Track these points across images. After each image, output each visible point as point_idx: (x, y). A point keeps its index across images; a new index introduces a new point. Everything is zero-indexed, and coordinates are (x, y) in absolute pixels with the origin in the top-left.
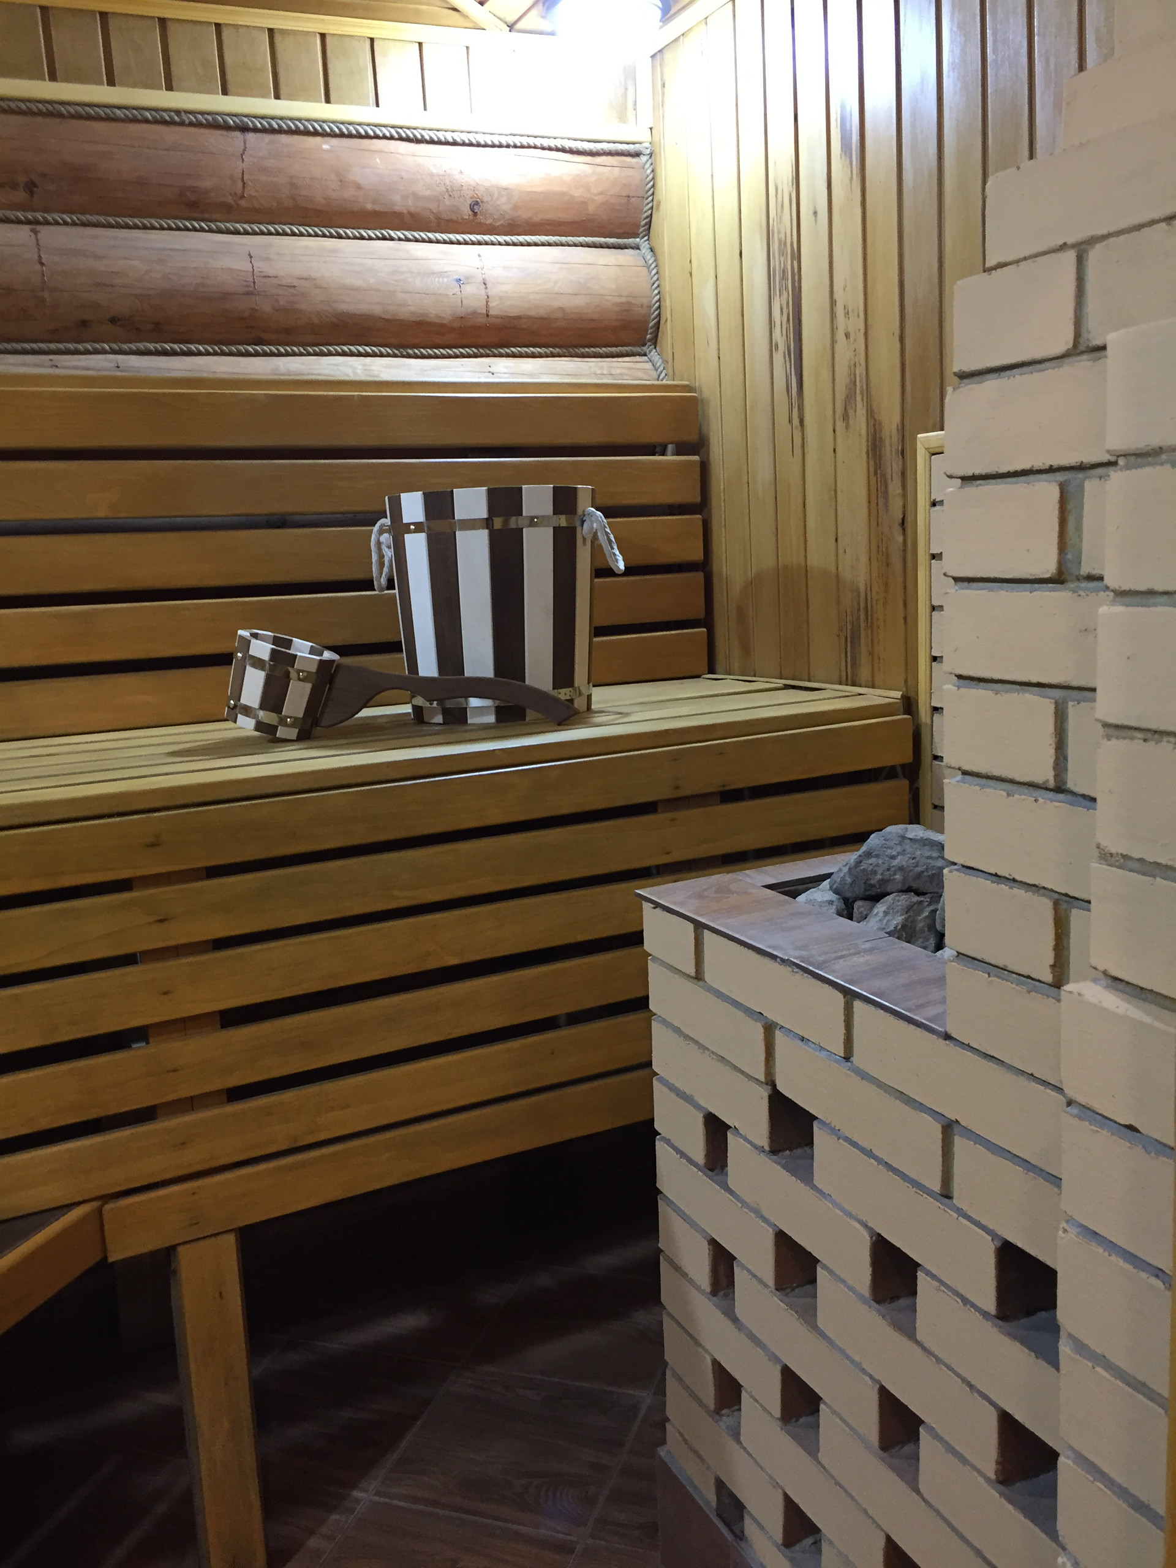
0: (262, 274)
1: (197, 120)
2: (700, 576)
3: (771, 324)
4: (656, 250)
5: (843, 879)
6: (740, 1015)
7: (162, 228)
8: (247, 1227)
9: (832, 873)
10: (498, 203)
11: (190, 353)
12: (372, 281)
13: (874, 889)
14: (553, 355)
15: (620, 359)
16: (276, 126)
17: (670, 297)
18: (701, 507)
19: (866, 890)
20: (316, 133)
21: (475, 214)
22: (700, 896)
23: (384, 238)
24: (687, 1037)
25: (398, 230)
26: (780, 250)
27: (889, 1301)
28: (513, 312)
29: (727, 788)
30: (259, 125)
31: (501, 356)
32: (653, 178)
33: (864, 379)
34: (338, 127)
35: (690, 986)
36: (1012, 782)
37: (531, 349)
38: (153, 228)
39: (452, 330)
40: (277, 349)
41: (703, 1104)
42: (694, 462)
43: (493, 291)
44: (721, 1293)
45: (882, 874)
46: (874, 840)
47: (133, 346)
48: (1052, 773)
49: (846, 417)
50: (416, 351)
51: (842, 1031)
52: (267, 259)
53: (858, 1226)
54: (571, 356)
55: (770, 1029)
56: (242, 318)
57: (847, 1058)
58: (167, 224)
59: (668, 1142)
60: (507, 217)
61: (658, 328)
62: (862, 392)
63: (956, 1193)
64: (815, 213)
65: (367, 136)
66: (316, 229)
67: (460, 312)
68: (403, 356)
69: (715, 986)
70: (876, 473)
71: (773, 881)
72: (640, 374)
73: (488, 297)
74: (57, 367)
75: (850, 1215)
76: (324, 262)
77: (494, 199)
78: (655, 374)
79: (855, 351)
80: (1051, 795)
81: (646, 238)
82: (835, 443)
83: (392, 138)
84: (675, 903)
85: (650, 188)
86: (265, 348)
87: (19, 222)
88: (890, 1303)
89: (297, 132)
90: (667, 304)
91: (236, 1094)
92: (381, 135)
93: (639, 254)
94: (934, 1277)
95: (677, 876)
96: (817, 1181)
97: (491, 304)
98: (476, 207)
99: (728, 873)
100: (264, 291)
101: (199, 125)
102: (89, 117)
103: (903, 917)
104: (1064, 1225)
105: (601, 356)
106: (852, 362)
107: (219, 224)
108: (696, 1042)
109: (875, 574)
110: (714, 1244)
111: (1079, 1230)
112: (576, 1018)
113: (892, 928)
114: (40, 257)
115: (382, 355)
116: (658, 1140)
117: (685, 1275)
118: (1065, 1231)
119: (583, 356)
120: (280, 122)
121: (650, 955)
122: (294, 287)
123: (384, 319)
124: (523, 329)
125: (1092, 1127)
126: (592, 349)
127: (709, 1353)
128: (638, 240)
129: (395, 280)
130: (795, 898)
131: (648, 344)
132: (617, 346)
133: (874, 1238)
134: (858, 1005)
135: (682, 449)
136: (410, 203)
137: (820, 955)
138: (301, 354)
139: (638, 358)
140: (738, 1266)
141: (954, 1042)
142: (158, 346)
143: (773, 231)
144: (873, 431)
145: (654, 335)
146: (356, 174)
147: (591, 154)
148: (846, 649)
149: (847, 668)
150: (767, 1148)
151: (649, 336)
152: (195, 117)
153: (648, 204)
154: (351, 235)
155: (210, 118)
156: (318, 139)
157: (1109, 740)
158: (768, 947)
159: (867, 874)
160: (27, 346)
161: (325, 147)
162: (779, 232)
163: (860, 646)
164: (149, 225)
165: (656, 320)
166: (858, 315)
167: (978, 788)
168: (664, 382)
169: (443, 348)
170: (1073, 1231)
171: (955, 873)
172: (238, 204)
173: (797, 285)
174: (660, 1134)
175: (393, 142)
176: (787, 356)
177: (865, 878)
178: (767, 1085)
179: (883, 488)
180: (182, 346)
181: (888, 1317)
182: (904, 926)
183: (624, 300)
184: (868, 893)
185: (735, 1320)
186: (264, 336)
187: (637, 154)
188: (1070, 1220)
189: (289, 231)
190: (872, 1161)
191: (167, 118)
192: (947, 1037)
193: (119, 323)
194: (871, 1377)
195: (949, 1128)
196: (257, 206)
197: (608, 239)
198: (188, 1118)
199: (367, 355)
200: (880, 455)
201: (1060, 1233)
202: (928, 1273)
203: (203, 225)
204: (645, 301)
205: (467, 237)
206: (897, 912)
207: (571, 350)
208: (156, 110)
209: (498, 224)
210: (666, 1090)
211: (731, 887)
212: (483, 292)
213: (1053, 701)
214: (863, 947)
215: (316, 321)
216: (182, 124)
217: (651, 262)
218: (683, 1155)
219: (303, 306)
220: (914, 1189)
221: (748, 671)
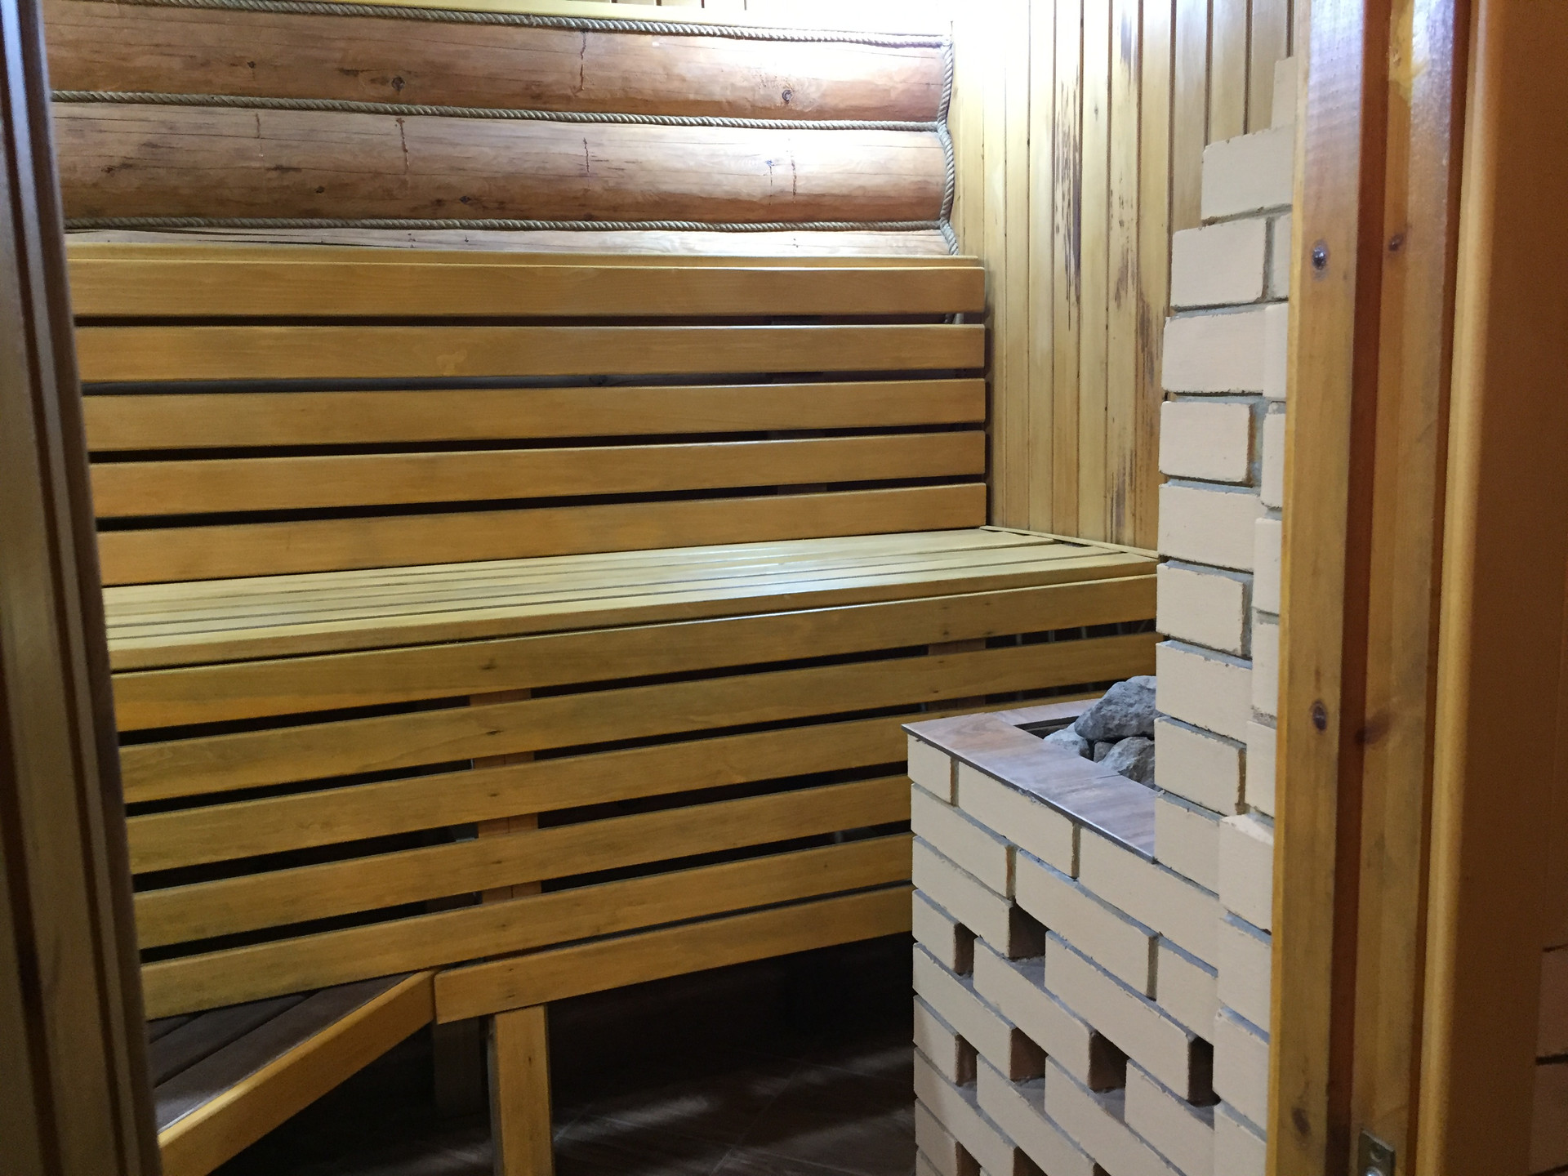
0: (597, 159)
1: (543, 22)
2: (981, 435)
3: (1053, 208)
4: (952, 132)
5: (1086, 721)
6: (987, 837)
7: (509, 118)
8: (552, 1002)
9: (1078, 717)
10: (808, 91)
11: (529, 228)
12: (692, 163)
13: (1112, 733)
14: (853, 229)
15: (915, 233)
16: (612, 27)
17: (964, 177)
18: (984, 371)
19: (1105, 733)
20: (647, 32)
21: (787, 102)
22: (958, 732)
23: (704, 124)
24: (942, 856)
25: (717, 117)
26: (1063, 142)
27: (1105, 1090)
28: (818, 190)
29: (993, 635)
30: (598, 26)
31: (805, 229)
32: (952, 67)
33: (1136, 263)
34: (667, 27)
35: (948, 811)
36: (1210, 648)
37: (833, 223)
38: (502, 117)
39: (762, 206)
40: (605, 224)
41: (955, 915)
42: (979, 330)
43: (800, 172)
44: (966, 1084)
45: (1120, 720)
46: (1116, 689)
47: (480, 222)
48: (1240, 643)
49: (1118, 297)
50: (729, 225)
51: (1071, 854)
52: (600, 145)
53: (1078, 1022)
54: (870, 229)
55: (1012, 850)
56: (576, 198)
57: (1075, 878)
58: (514, 114)
59: (924, 949)
60: (816, 104)
61: (952, 204)
62: (1133, 276)
63: (1159, 996)
64: (1096, 111)
65: (693, 34)
66: (644, 117)
67: (770, 190)
68: (716, 230)
69: (968, 812)
70: (1143, 350)
71: (1025, 721)
72: (933, 247)
73: (795, 177)
74: (414, 240)
75: (1075, 1015)
76: (650, 147)
77: (804, 88)
78: (947, 247)
79: (1128, 237)
80: (1240, 661)
81: (944, 121)
82: (1107, 320)
83: (714, 35)
84: (935, 737)
85: (948, 79)
86: (594, 223)
87: (387, 113)
88: (1107, 1092)
89: (631, 31)
90: (960, 183)
91: (549, 886)
92: (705, 33)
93: (936, 137)
94: (1140, 1067)
95: (943, 713)
96: (1048, 984)
97: (798, 184)
98: (788, 96)
99: (986, 712)
100: (596, 174)
101: (545, 26)
102: (451, 21)
103: (1136, 758)
104: (1220, 1011)
105: (898, 230)
106: (1125, 248)
107: (559, 113)
108: (950, 861)
109: (1140, 442)
110: (961, 1039)
111: (1229, 1015)
112: (850, 836)
113: (1125, 768)
114: (403, 143)
115: (698, 230)
116: (916, 946)
117: (934, 1067)
118: (1220, 1015)
119: (881, 229)
120: (616, 23)
121: (913, 782)
122: (623, 169)
123: (701, 197)
124: (825, 206)
125: (1240, 931)
126: (890, 223)
127: (953, 1136)
128: (936, 123)
129: (713, 163)
130: (1043, 738)
131: (942, 219)
132: (912, 220)
133: (1093, 1034)
134: (1084, 832)
135: (969, 318)
136: (728, 92)
137: (1056, 788)
138: (626, 229)
139: (932, 232)
140: (980, 1059)
141: (1160, 866)
142: (501, 222)
143: (1058, 125)
144: (1141, 311)
145: (948, 210)
146: (681, 69)
147: (896, 46)
148: (1112, 510)
149: (1112, 527)
150: (1007, 955)
151: (942, 212)
152: (542, 20)
153: (946, 90)
154: (674, 122)
155: (555, 20)
156: (649, 37)
157: (1261, 624)
158: (1012, 779)
159: (1107, 719)
160: (389, 222)
161: (655, 44)
162: (1063, 125)
163: (1124, 507)
164: (498, 115)
165: (949, 198)
166: (1132, 206)
167: (1182, 652)
168: (954, 256)
169: (753, 222)
170: (1226, 1015)
171: (1164, 723)
172: (576, 96)
173: (1078, 174)
174: (917, 942)
175: (715, 38)
176: (1067, 238)
177: (1104, 722)
178: (1008, 899)
179: (1149, 364)
180: (522, 222)
181: (1104, 1103)
182: (1135, 767)
183: (920, 178)
184: (1107, 736)
185: (976, 1107)
186: (596, 213)
187: (938, 46)
188: (1224, 1007)
189: (620, 119)
190: (1093, 967)
191: (518, 21)
192: (1155, 862)
193: (469, 202)
194: (1088, 1156)
195: (1155, 939)
196: (593, 98)
197: (908, 123)
198: (510, 904)
199: (684, 229)
200: (1148, 335)
201: (1217, 1018)
202: (1135, 1064)
203: (545, 114)
204: (940, 180)
205: (779, 122)
206: (1131, 753)
207: (870, 224)
208: (508, 14)
209: (807, 110)
210: (922, 901)
211: (987, 725)
212: (791, 173)
213: (1241, 584)
214: (1095, 783)
215: (640, 199)
216: (530, 26)
217: (947, 144)
218: (936, 960)
219: (631, 187)
220: (1126, 992)
221: (1021, 524)
